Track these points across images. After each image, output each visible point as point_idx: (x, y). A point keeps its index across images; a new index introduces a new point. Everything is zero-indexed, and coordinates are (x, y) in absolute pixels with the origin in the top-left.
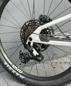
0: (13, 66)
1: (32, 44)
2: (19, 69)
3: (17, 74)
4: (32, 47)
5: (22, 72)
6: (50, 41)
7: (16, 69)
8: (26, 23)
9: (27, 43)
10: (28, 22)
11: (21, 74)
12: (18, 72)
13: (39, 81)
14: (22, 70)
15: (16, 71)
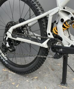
0: (2, 54)
1: (7, 39)
2: (6, 57)
3: (4, 60)
4: (7, 41)
5: (7, 59)
6: (17, 38)
7: (4, 57)
8: (8, 23)
9: (4, 38)
10: (9, 23)
11: (6, 61)
12: (4, 59)
13: (16, 67)
14: (7, 58)
15: (3, 58)
